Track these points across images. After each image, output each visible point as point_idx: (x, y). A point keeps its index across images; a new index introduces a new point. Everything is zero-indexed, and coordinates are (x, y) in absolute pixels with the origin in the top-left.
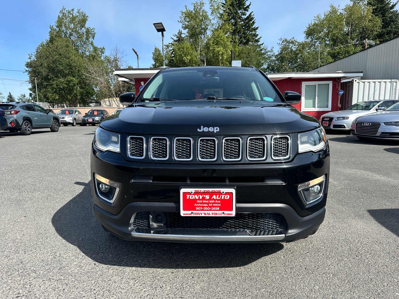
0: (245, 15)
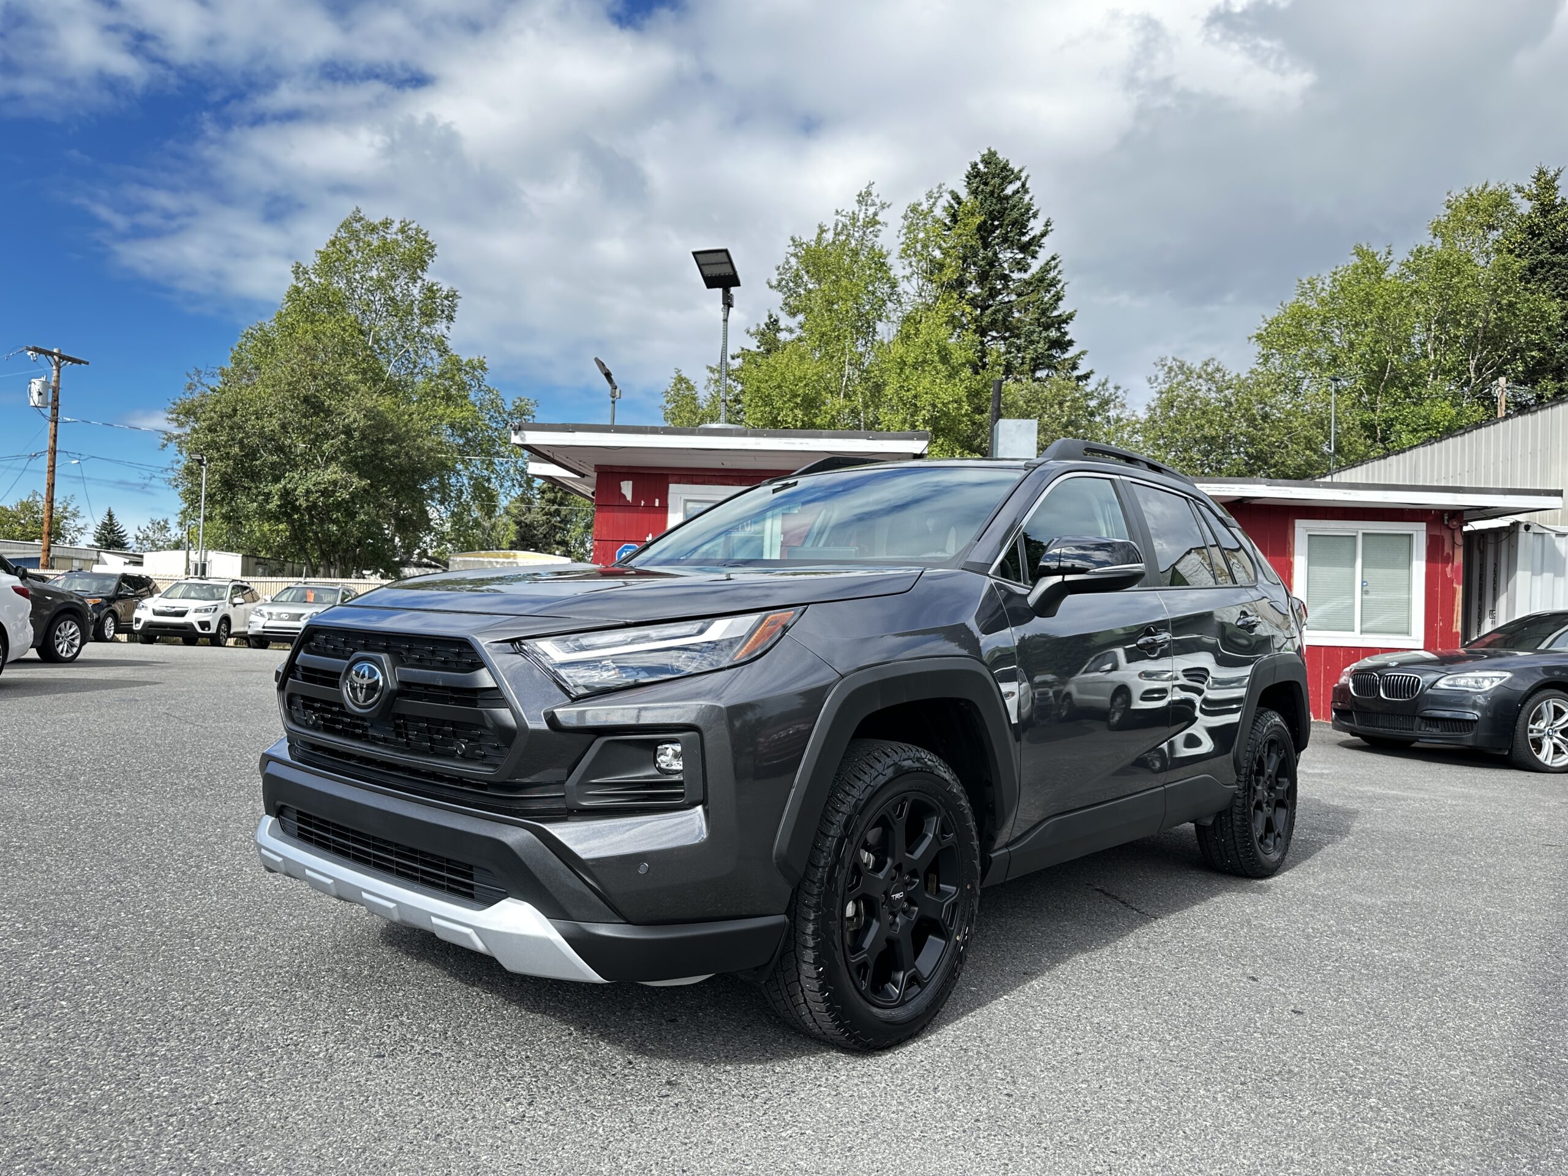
0: (1026, 271)
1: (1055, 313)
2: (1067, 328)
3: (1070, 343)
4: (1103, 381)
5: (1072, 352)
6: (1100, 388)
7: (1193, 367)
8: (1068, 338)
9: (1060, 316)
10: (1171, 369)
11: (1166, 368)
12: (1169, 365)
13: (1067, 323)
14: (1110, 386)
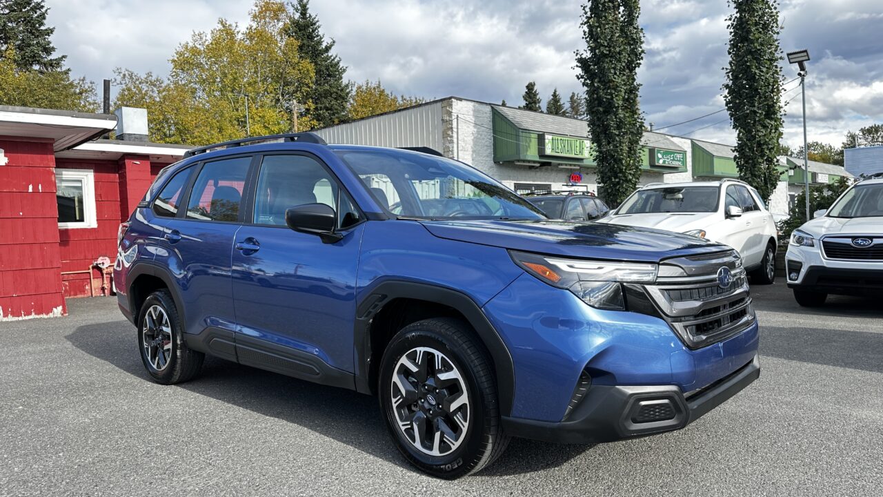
1: (42, 28)
2: (51, 38)
3: (53, 49)
4: (82, 78)
5: (54, 56)
6: (81, 83)
7: (139, 76)
8: (51, 45)
9: (46, 30)
10: (124, 75)
11: (122, 75)
12: (123, 73)
13: (49, 36)
14: (88, 81)
